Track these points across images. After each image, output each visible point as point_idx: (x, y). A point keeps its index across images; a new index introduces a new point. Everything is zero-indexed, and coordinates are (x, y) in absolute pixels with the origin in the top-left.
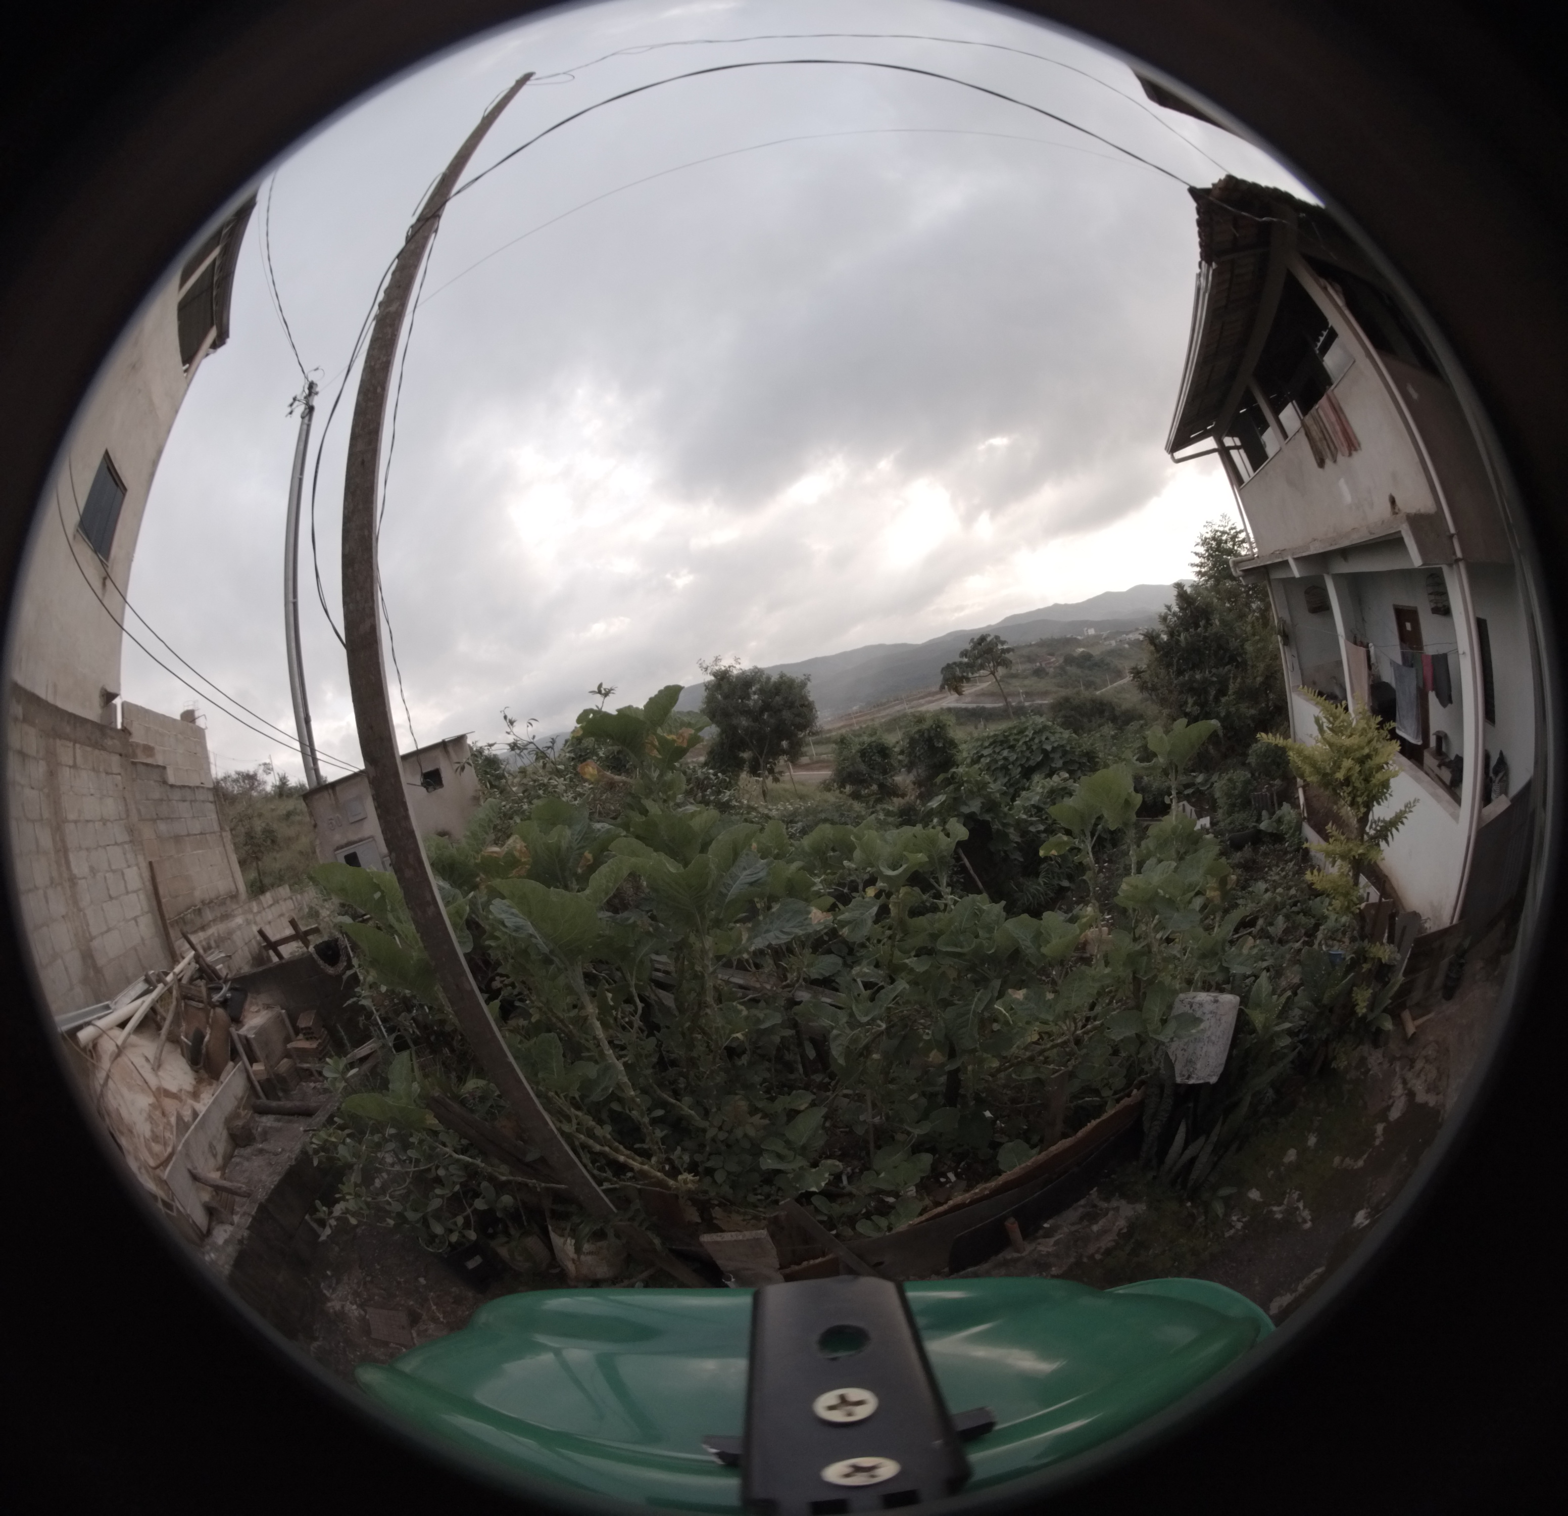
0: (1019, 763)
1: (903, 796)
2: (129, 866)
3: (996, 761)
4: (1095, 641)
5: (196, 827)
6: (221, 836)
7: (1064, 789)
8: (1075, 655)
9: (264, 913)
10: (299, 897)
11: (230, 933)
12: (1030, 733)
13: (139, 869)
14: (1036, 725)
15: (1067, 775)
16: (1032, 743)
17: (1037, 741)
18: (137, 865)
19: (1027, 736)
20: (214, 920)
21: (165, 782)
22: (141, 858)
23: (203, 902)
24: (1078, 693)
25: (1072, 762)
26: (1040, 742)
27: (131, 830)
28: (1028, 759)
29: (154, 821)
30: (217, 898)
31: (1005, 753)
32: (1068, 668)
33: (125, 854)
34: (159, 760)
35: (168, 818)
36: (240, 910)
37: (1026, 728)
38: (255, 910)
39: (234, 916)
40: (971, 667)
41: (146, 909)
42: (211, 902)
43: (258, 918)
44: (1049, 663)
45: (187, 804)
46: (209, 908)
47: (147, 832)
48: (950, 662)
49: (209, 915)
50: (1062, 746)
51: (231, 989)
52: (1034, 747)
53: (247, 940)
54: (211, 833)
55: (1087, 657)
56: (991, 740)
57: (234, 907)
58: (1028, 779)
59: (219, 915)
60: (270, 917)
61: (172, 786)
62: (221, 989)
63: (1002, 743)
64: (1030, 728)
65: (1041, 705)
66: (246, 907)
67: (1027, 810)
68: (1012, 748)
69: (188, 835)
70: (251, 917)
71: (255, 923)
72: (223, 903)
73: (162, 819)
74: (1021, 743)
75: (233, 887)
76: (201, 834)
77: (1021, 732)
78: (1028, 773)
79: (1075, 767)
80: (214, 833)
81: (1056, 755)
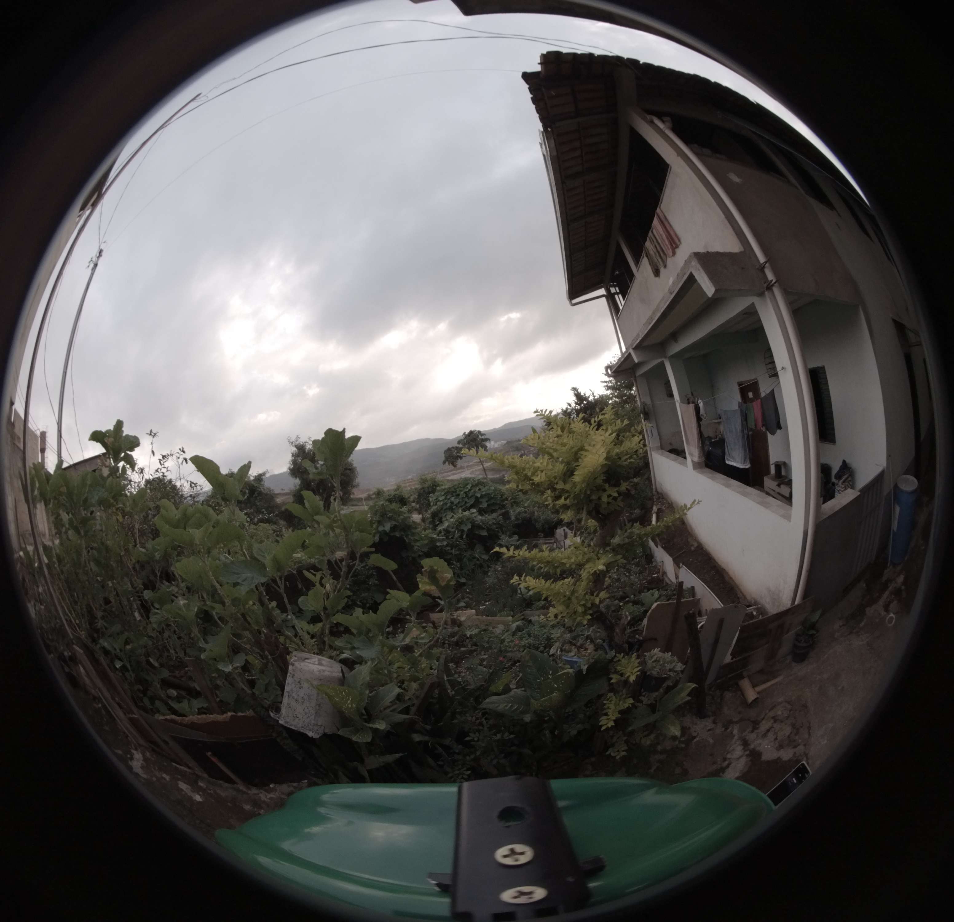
0: (460, 505)
12: (469, 487)
16: (469, 492)
17: (472, 491)
19: (467, 488)
26: (475, 492)
28: (465, 503)
31: (453, 499)
34: (22, 446)
37: (468, 484)
48: (450, 448)
50: (489, 494)
52: (471, 495)
56: (446, 491)
63: (453, 492)
64: (471, 482)
68: (458, 495)
74: (463, 493)
77: (465, 484)
79: (496, 508)
81: (484, 500)
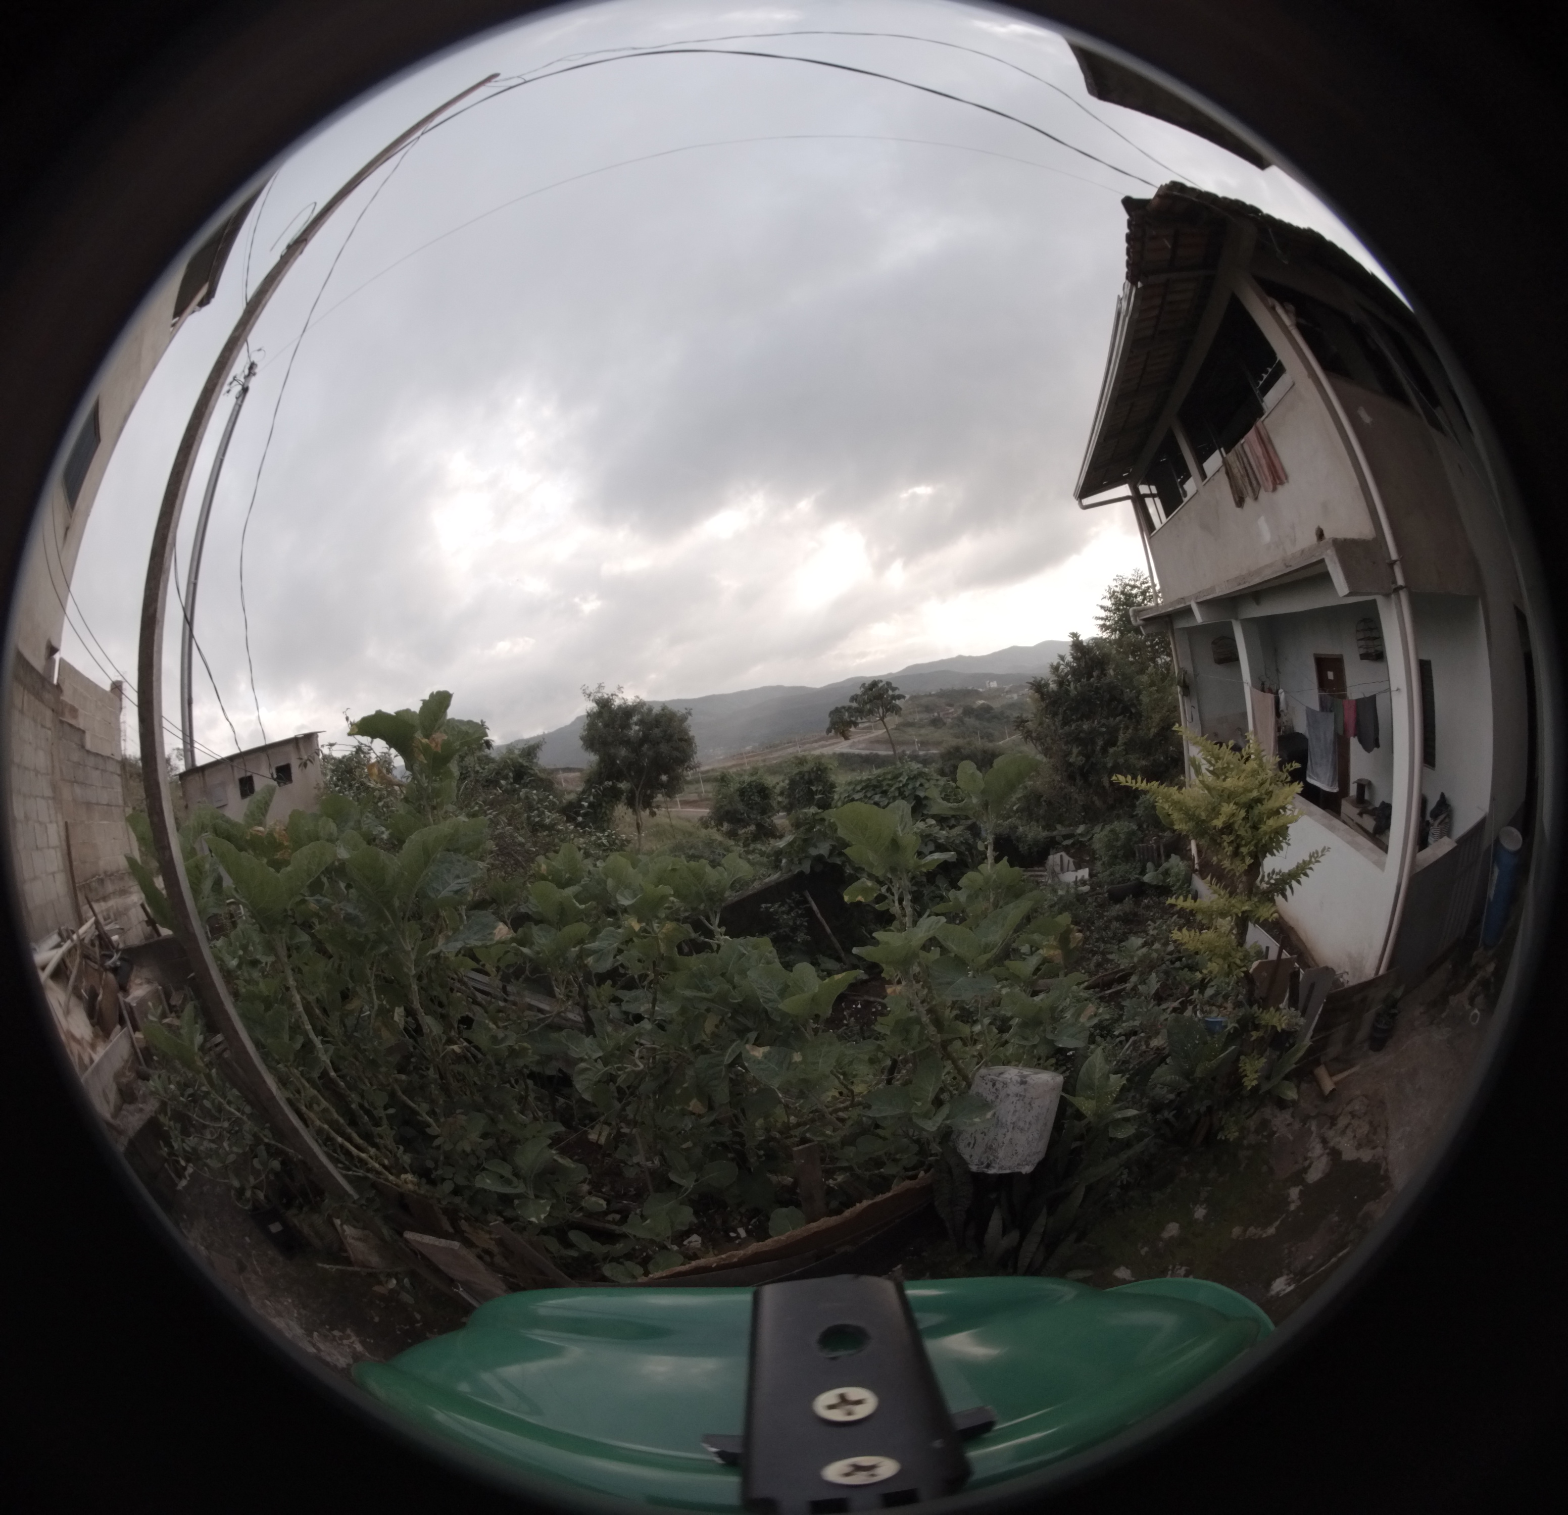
1: (780, 838)
4: (997, 693)
5: (103, 796)
8: (975, 706)
12: (904, 779)
14: (912, 771)
16: (905, 789)
17: (910, 787)
21: (82, 746)
24: (972, 743)
26: (914, 788)
29: (72, 783)
31: (877, 798)
32: (965, 719)
34: (81, 723)
35: (82, 783)
37: (901, 774)
40: (860, 712)
44: (948, 714)
45: (97, 771)
47: (66, 792)
48: (839, 706)
51: (121, 959)
52: (907, 793)
54: (116, 806)
55: (987, 709)
56: (864, 784)
61: (88, 752)
62: (113, 956)
63: (874, 787)
68: (884, 793)
69: (97, 804)
73: (78, 783)
74: (893, 789)
76: (107, 804)
77: (896, 777)
80: (119, 806)
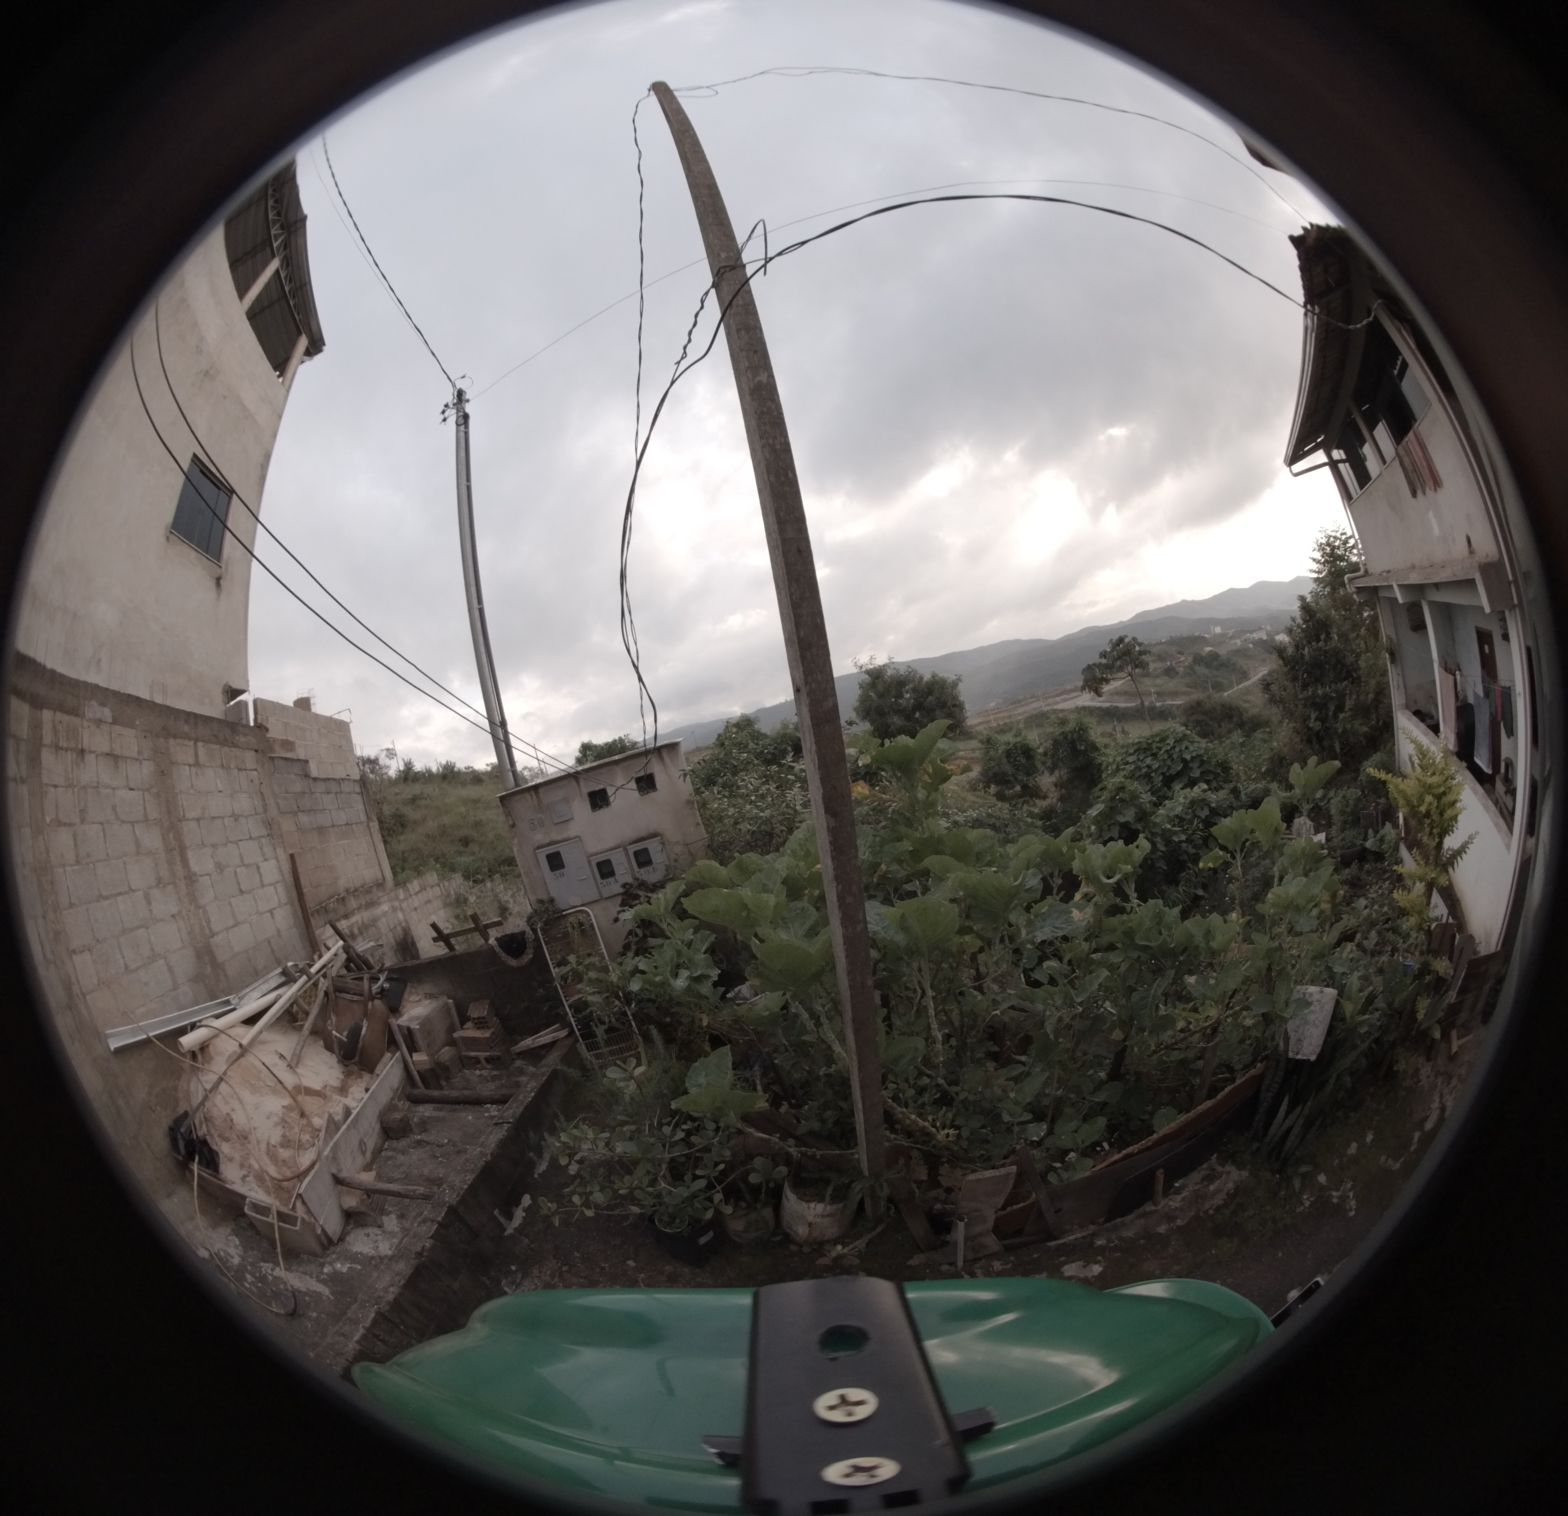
0: (1160, 771)
1: (1045, 797)
2: (266, 860)
3: (1140, 769)
4: (1220, 640)
5: (341, 818)
6: (368, 826)
7: (1203, 800)
8: (1204, 654)
9: (410, 900)
10: (446, 884)
11: (375, 921)
12: (1171, 741)
13: (278, 862)
14: (1177, 733)
15: (1205, 786)
16: (1173, 751)
17: (1177, 749)
18: (276, 858)
19: (1168, 744)
20: (359, 908)
21: (307, 776)
22: (280, 852)
23: (347, 891)
24: (1209, 697)
25: (1210, 772)
26: (1181, 751)
27: (269, 824)
28: (1169, 768)
29: (295, 813)
30: (362, 887)
31: (1148, 761)
32: (1197, 668)
33: (261, 848)
34: (300, 754)
35: (310, 811)
36: (386, 898)
37: (1167, 737)
38: (402, 896)
39: (380, 904)
40: (1109, 668)
41: (284, 898)
42: (356, 890)
43: (404, 905)
44: (1179, 662)
45: (332, 796)
46: (354, 896)
47: (287, 825)
48: (1090, 663)
49: (353, 903)
50: (1200, 756)
51: (388, 979)
52: (1175, 756)
53: (392, 926)
54: (357, 823)
55: (1214, 656)
56: (1135, 747)
57: (380, 894)
58: (1169, 788)
59: (364, 903)
60: (416, 904)
61: (316, 779)
62: (378, 979)
63: (1146, 750)
64: (1171, 737)
65: (1172, 706)
66: (393, 894)
67: (1171, 820)
68: (1154, 755)
69: (333, 826)
70: (397, 904)
71: (401, 910)
72: (369, 891)
73: (304, 811)
74: (1162, 751)
75: (379, 875)
76: (347, 824)
77: (1163, 740)
78: (1168, 781)
79: (1211, 777)
80: (361, 823)
81: (1195, 765)
